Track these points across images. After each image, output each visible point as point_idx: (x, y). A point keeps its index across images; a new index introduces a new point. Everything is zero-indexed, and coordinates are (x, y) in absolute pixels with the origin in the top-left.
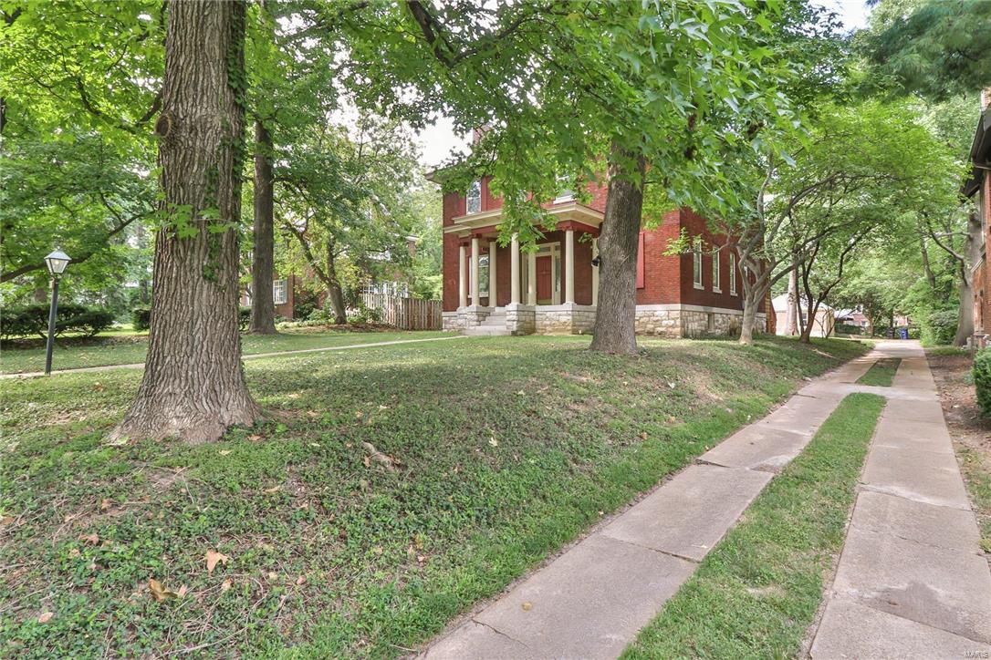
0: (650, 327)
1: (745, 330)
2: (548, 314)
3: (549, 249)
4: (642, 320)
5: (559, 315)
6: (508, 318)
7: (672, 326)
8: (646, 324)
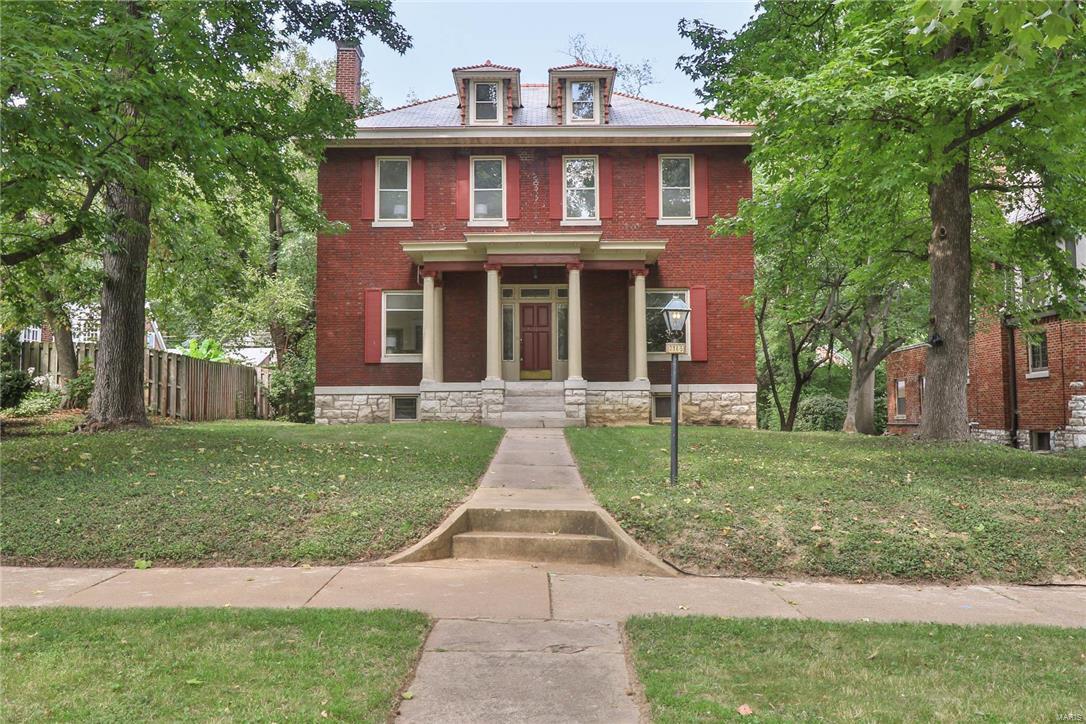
0: (716, 414)
1: (851, 417)
2: (609, 394)
3: (546, 293)
4: (704, 405)
5: (628, 397)
6: (569, 399)
7: (746, 413)
8: (710, 410)
